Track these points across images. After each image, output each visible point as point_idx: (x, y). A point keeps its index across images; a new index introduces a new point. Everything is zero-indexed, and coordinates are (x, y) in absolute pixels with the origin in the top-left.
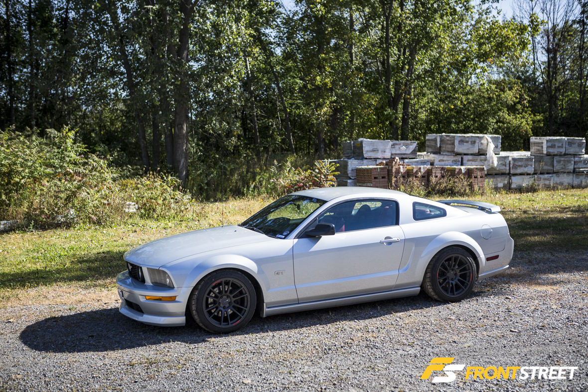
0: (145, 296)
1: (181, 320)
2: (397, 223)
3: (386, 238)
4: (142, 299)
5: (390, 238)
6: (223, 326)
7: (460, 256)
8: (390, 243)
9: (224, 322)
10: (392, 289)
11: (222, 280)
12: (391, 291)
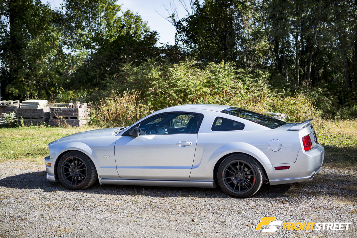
2: (197, 132)
3: (182, 142)
5: (185, 142)
7: (244, 162)
8: (184, 146)
10: (189, 179)
11: (72, 157)
12: (189, 181)
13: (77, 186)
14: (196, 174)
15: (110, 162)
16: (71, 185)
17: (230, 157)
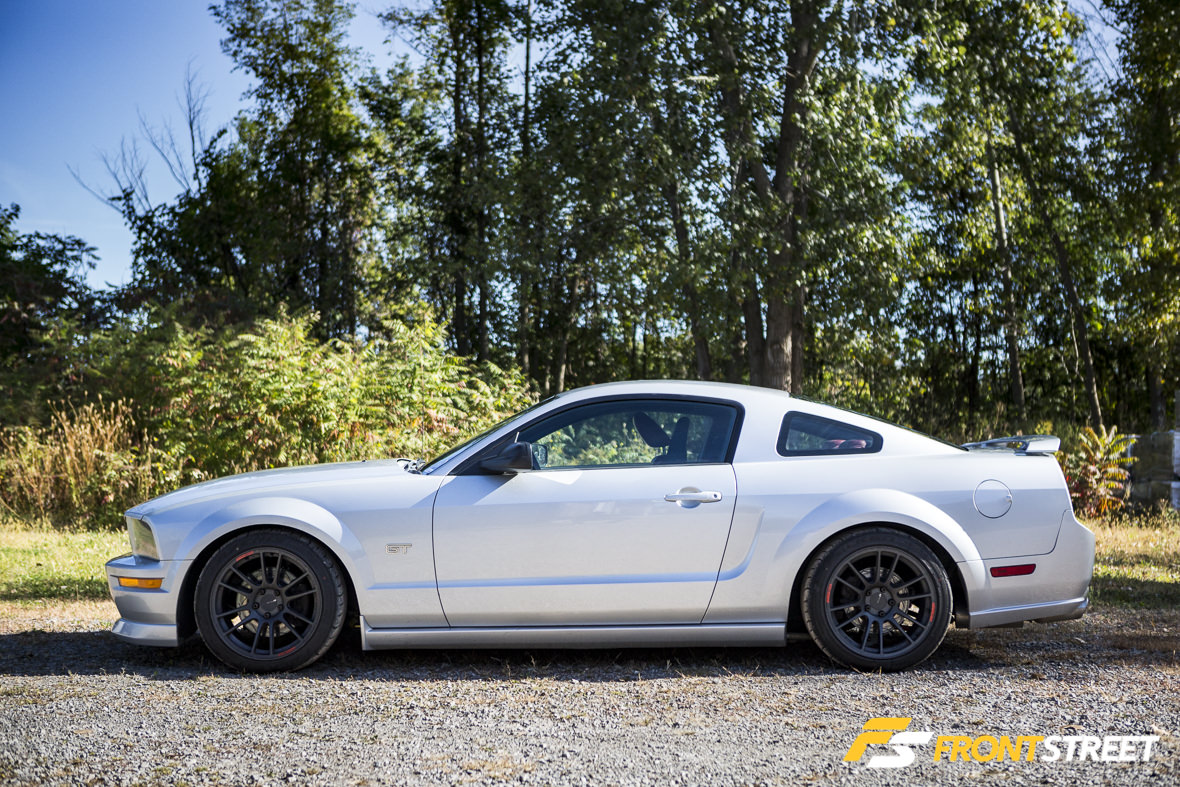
0: (119, 577)
1: (168, 633)
2: (729, 459)
3: (683, 490)
5: (694, 490)
7: (899, 553)
8: (693, 504)
9: (259, 648)
10: (702, 620)
11: (258, 552)
12: (701, 624)
13: (273, 656)
14: (731, 597)
15: (414, 564)
16: (253, 656)
17: (852, 539)
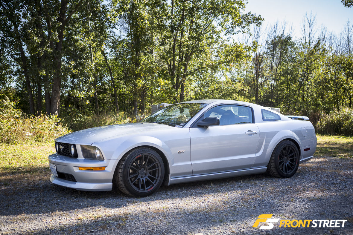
0: (79, 167)
3: (249, 131)
4: (76, 170)
6: (141, 191)
8: (251, 134)
9: (141, 188)
11: (143, 155)
12: (250, 169)
